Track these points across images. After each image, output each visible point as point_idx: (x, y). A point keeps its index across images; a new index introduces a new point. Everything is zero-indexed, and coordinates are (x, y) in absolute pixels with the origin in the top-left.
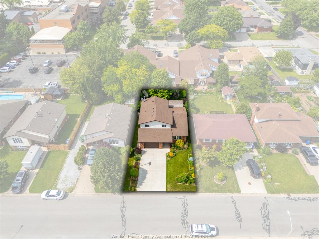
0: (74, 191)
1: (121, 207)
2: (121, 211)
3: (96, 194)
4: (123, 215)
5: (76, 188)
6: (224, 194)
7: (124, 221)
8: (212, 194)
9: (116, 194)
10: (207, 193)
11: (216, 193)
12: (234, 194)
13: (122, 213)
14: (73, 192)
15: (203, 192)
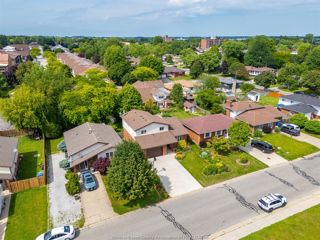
0: (86, 224)
1: (165, 216)
2: (170, 220)
3: (121, 215)
4: (176, 224)
5: (86, 220)
6: (257, 171)
7: (181, 228)
8: (246, 175)
9: (148, 207)
10: (243, 176)
11: (249, 173)
12: (264, 169)
13: (172, 221)
14: (84, 225)
15: (238, 176)
